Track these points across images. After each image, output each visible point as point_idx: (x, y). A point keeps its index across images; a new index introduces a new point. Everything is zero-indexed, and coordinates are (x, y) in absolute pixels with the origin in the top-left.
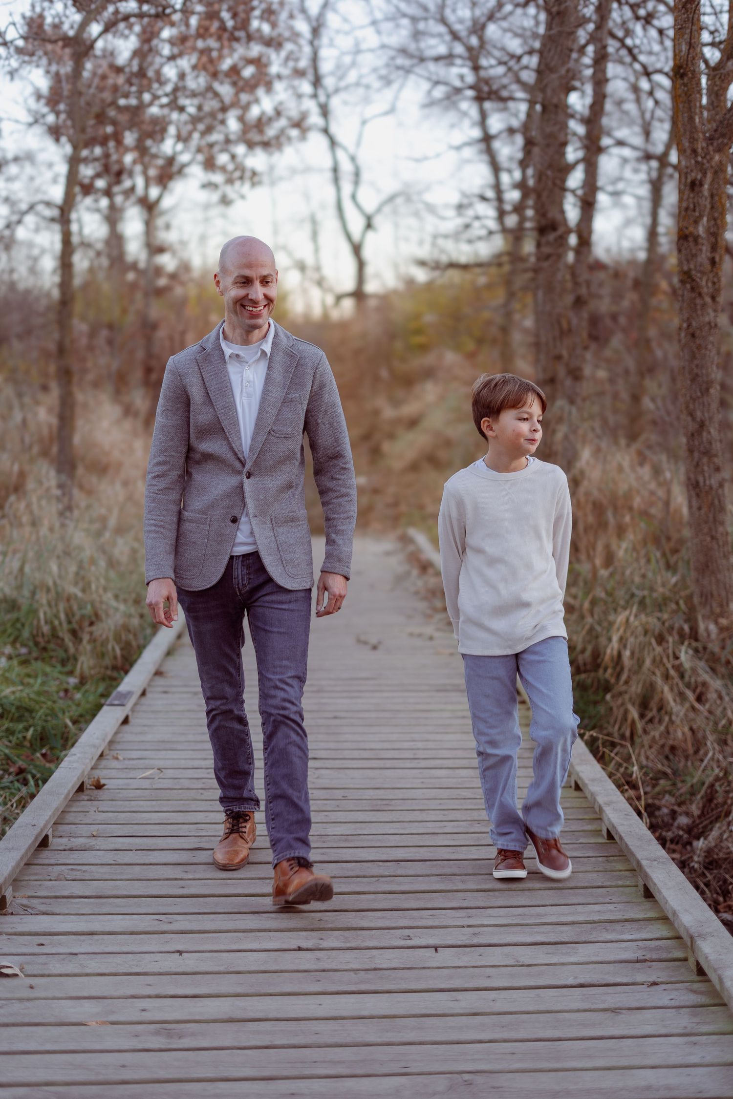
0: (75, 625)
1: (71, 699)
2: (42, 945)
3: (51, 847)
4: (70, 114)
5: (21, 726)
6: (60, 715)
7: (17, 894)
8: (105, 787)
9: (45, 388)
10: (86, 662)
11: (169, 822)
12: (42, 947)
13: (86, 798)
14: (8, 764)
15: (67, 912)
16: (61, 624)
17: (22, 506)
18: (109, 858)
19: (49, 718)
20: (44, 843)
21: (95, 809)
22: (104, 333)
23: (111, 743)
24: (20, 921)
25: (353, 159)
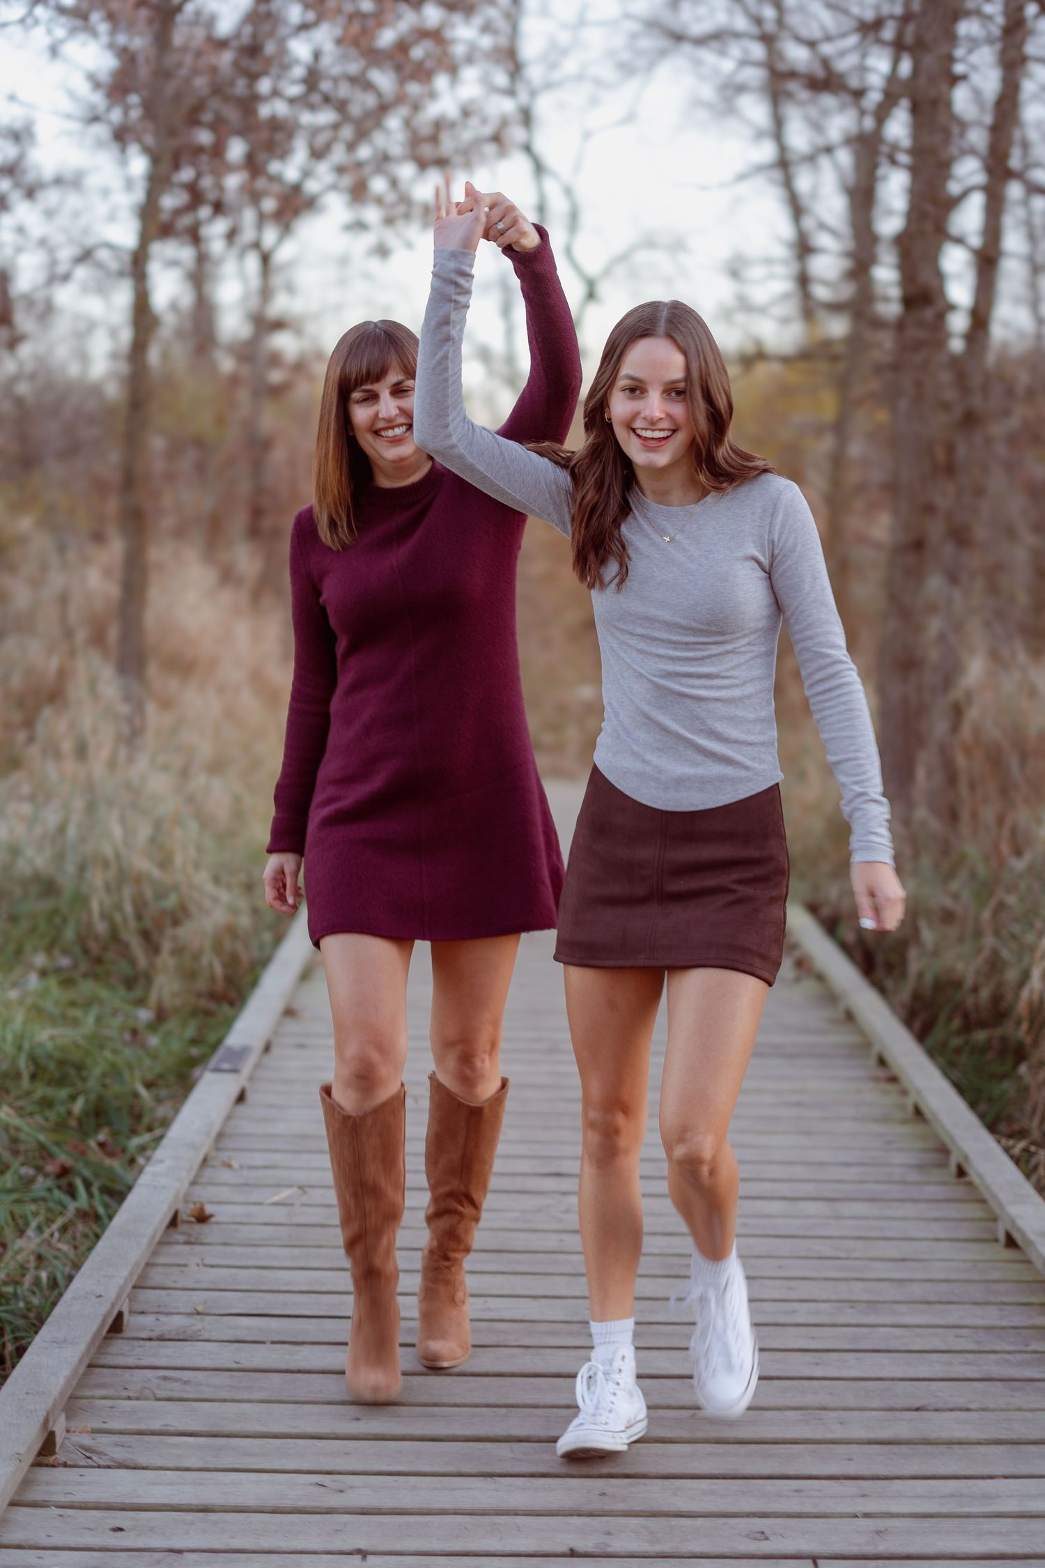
0: (148, 923)
1: (143, 1046)
2: (120, 1529)
3: (127, 1332)
4: (149, 109)
5: (63, 1093)
6: (127, 1075)
7: (72, 1425)
8: (213, 1220)
9: (98, 537)
10: (166, 986)
11: (323, 1289)
12: (119, 1534)
13: (181, 1238)
14: (43, 1158)
15: (159, 1463)
16: (125, 920)
17: (61, 726)
18: (227, 1356)
19: (108, 1081)
20: (117, 1326)
21: (199, 1261)
22: (191, 456)
23: (220, 1136)
24: (80, 1479)
25: (568, 192)
